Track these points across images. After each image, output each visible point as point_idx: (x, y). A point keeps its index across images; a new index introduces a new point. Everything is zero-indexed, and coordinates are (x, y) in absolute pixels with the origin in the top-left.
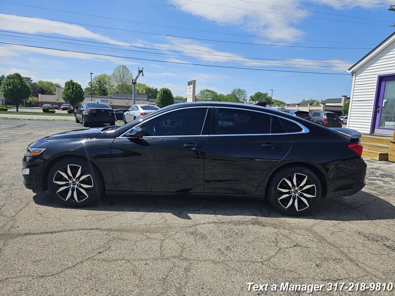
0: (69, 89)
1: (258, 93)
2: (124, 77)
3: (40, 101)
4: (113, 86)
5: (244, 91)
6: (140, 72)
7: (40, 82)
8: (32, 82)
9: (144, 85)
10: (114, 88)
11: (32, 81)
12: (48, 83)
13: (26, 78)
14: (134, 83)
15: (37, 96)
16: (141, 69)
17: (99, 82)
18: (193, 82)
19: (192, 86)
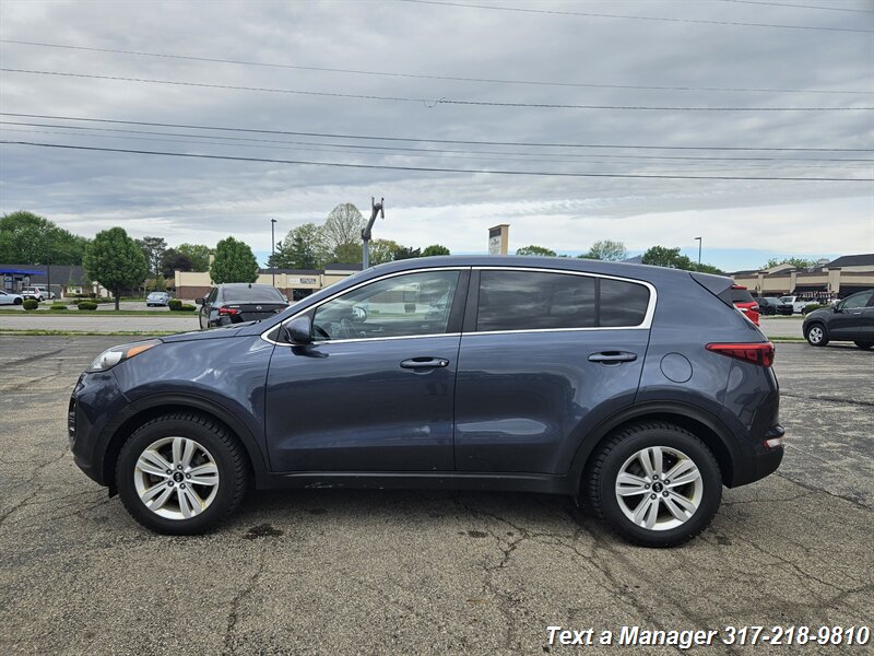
0: (226, 256)
1: (654, 248)
2: (350, 227)
3: (177, 285)
4: (327, 248)
5: (621, 247)
6: (377, 208)
7: (184, 247)
8: (167, 248)
9: (393, 243)
10: (330, 251)
11: (165, 245)
12: (198, 248)
13: (154, 239)
14: (366, 236)
15: (173, 276)
16: (376, 202)
17: (299, 240)
18: (502, 229)
19: (499, 238)
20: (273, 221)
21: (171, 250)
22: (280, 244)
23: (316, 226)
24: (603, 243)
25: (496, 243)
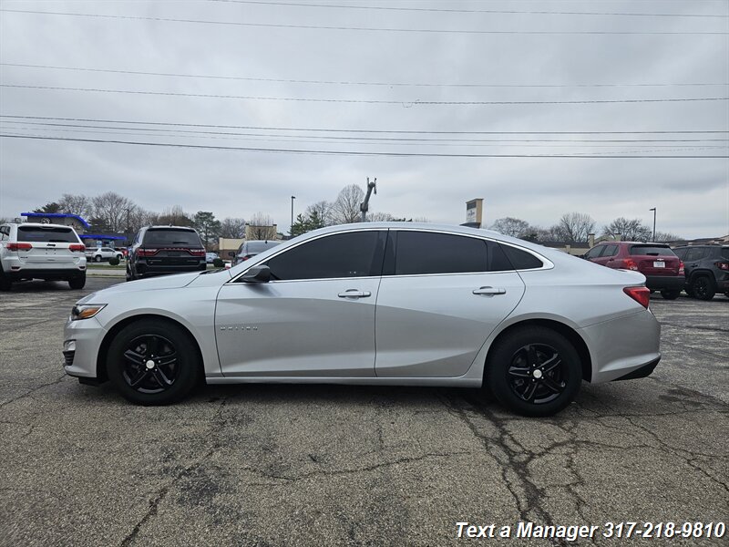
3: (221, 248)
6: (371, 187)
13: (205, 213)
14: (364, 209)
15: (218, 242)
16: (372, 181)
17: (316, 213)
18: (477, 202)
19: (474, 210)
20: (293, 197)
21: (218, 222)
22: (300, 216)
23: (329, 202)
24: (571, 214)
25: (472, 214)
